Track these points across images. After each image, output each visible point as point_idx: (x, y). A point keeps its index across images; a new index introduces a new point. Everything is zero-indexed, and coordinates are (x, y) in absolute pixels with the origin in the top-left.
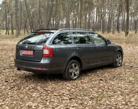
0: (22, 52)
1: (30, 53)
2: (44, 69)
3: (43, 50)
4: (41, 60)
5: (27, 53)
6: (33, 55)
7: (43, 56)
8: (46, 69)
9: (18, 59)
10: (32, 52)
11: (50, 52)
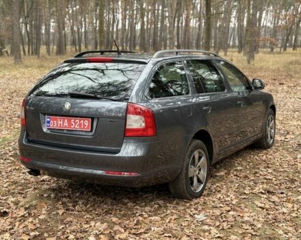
0: (49, 122)
1: (80, 125)
2: (126, 174)
3: (126, 116)
4: (121, 147)
5: (70, 124)
6: (91, 131)
7: (125, 136)
8: (133, 174)
9: (33, 142)
10: (87, 123)
11: (146, 122)
